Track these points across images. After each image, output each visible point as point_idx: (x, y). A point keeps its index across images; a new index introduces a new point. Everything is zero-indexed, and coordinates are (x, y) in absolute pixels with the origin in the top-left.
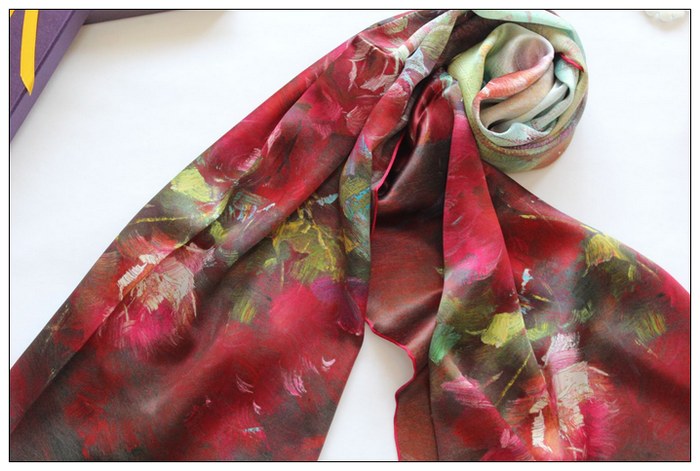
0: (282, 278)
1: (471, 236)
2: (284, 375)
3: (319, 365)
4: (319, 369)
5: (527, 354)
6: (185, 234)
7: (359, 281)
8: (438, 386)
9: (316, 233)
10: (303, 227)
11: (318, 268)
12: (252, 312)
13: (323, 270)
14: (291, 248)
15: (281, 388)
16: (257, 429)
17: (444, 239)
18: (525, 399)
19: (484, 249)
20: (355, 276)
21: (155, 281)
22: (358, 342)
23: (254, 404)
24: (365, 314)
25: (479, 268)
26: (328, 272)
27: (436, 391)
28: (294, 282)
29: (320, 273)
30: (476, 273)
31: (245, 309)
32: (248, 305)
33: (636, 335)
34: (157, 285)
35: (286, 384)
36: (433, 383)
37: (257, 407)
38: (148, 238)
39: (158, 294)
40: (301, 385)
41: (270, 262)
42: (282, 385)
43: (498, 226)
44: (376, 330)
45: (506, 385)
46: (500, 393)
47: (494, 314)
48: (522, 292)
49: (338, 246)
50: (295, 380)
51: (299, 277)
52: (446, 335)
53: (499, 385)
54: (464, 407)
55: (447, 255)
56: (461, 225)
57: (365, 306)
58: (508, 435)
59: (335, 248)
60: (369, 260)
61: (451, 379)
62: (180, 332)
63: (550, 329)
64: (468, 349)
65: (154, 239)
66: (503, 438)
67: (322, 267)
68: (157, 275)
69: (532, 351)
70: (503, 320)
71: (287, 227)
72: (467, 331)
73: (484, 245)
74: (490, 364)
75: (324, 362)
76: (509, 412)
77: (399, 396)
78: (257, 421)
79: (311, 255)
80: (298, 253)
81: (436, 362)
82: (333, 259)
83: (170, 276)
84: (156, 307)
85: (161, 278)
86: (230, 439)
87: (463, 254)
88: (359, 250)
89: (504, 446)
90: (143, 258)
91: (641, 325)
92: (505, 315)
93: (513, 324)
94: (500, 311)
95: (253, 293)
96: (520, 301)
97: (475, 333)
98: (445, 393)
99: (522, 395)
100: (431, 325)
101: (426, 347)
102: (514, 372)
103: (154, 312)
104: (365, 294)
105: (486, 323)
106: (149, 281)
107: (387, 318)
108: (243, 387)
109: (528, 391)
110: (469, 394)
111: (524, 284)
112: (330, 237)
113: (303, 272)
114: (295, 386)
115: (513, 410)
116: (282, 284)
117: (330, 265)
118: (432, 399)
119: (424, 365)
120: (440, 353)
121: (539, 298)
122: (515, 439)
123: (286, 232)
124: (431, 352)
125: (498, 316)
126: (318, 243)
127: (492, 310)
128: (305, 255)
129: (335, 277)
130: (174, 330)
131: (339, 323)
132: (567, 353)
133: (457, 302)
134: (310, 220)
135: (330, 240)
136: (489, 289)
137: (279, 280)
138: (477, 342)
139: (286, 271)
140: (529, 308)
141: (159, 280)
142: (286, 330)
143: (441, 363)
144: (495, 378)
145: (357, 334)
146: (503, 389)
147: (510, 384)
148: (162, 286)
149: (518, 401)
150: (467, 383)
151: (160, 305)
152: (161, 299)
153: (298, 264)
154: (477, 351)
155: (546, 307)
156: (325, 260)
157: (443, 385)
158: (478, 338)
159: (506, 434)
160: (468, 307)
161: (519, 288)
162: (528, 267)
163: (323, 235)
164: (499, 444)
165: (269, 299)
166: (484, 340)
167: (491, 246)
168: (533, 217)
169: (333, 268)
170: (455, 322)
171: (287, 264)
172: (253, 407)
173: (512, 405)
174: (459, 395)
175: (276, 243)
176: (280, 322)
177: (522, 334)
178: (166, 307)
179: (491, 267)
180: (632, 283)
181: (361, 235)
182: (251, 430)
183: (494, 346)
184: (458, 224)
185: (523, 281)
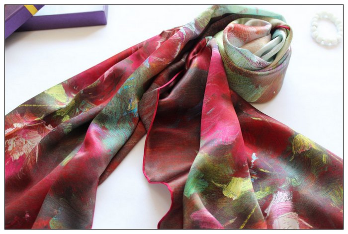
1: (219, 120)
5: (254, 205)
8: (189, 217)
17: (202, 124)
21: (22, 143)
25: (223, 137)
30: (221, 140)
33: (331, 200)
34: (23, 146)
36: (185, 215)
38: (22, 115)
39: (21, 151)
45: (240, 227)
47: (232, 176)
48: (251, 167)
53: (234, 227)
55: (203, 133)
56: (213, 113)
61: (197, 209)
63: (271, 190)
64: (213, 195)
65: (25, 116)
68: (24, 140)
69: (258, 203)
70: (239, 181)
72: (213, 182)
74: (228, 211)
81: (188, 196)
83: (32, 142)
84: (18, 158)
85: (26, 142)
90: (15, 125)
91: (334, 194)
92: (240, 179)
93: (245, 185)
94: (237, 175)
96: (250, 172)
97: (218, 185)
98: (193, 222)
101: (182, 187)
102: (245, 217)
103: (15, 161)
105: (227, 181)
106: (18, 143)
111: (253, 161)
120: (192, 191)
121: (263, 170)
125: (235, 179)
127: (231, 172)
130: (21, 169)
132: (285, 204)
133: (207, 156)
136: (230, 154)
138: (220, 194)
140: (256, 178)
141: (24, 143)
143: (191, 197)
144: (231, 221)
147: (242, 227)
148: (25, 146)
150: (209, 214)
151: (20, 157)
152: (22, 154)
154: (219, 200)
155: (268, 176)
157: (192, 216)
158: (221, 189)
160: (215, 161)
161: (250, 164)
162: (255, 152)
166: (225, 193)
167: (232, 126)
168: (260, 119)
170: (205, 171)
174: (203, 223)
177: (251, 192)
178: (22, 158)
179: (232, 139)
180: (326, 165)
183: (232, 199)
184: (211, 113)
185: (252, 159)
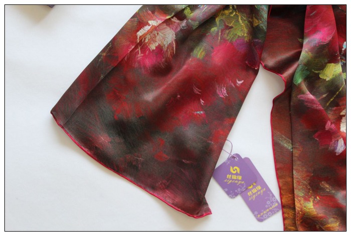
0: (219, 38)
1: (320, 21)
2: (217, 86)
3: (235, 83)
4: (235, 85)
5: (342, 84)
6: (172, 12)
7: (260, 41)
8: (296, 97)
9: (238, 16)
10: (231, 13)
11: (238, 34)
12: (203, 53)
13: (240, 35)
14: (225, 23)
15: (215, 92)
16: (202, 112)
17: (305, 23)
18: (339, 108)
19: (326, 29)
20: (258, 38)
21: (155, 35)
22: (256, 73)
23: (201, 100)
24: (260, 59)
25: (323, 38)
26: (243, 36)
27: (294, 99)
28: (225, 40)
29: (239, 36)
30: (321, 41)
31: (200, 52)
32: (202, 50)
34: (156, 37)
35: (217, 91)
36: (294, 95)
37: (202, 101)
38: (153, 12)
39: (156, 41)
40: (225, 92)
41: (214, 29)
42: (216, 91)
43: (334, 18)
44: (266, 67)
45: (330, 100)
46: (326, 104)
47: (327, 63)
48: (342, 54)
49: (249, 24)
50: (222, 90)
51: (227, 38)
52: (303, 71)
53: (326, 100)
54: (309, 108)
55: (306, 31)
56: (316, 15)
57: (261, 54)
58: (330, 124)
59: (247, 24)
60: (266, 30)
61: (303, 93)
62: (166, 61)
64: (313, 80)
65: (156, 13)
66: (327, 125)
67: (240, 34)
68: (156, 32)
69: (344, 83)
70: (331, 66)
71: (223, 12)
72: (313, 70)
73: (327, 27)
74: (322, 89)
75: (238, 82)
76: (330, 113)
77: (275, 101)
78: (202, 108)
79: (235, 27)
80: (228, 26)
81: (297, 84)
82: (246, 30)
83: (162, 33)
84: (154, 48)
85: (158, 34)
86: (188, 116)
87: (315, 30)
88: (262, 25)
89: (327, 129)
90: (150, 22)
92: (333, 64)
93: (336, 69)
94: (330, 62)
95: (205, 44)
96: (341, 59)
97: (317, 72)
98: (299, 100)
99: (337, 105)
100: (295, 66)
101: (292, 76)
102: (334, 93)
103: (153, 50)
104: (262, 48)
105: (322, 67)
106: (152, 35)
107: (271, 62)
108: (196, 91)
109: (341, 104)
110: (312, 101)
112: (245, 19)
113: (229, 36)
114: (222, 92)
115: (332, 113)
116: (219, 41)
117: (244, 33)
118: (292, 103)
119: (290, 86)
120: (299, 80)
122: (333, 126)
123: (223, 15)
124: (294, 79)
125: (329, 64)
126: (239, 22)
127: (326, 61)
128: (232, 27)
129: (246, 39)
130: (163, 60)
131: (247, 62)
133: (310, 54)
134: (235, 10)
135: (245, 20)
136: (327, 50)
137: (218, 39)
138: (317, 77)
139: (221, 34)
140: (345, 62)
141: (156, 35)
142: (220, 64)
143: (300, 85)
144: (324, 96)
145: (256, 68)
146: (328, 102)
147: (332, 100)
148: (158, 37)
149: (334, 108)
150: (311, 96)
151: (156, 47)
152: (157, 44)
153: (227, 31)
154: (317, 81)
156: (242, 30)
157: (299, 96)
158: (318, 74)
159: (329, 123)
160: (316, 57)
161: (341, 51)
163: (241, 18)
164: (325, 128)
165: (212, 48)
166: (321, 76)
167: (329, 27)
169: (246, 35)
170: (308, 65)
171: (222, 31)
172: (200, 102)
173: (331, 110)
174: (307, 102)
175: (217, 20)
176: (217, 60)
177: (340, 75)
178: (159, 48)
179: (329, 38)
181: (263, 17)
182: (198, 112)
183: (325, 80)
184: (314, 15)
185: (343, 48)
